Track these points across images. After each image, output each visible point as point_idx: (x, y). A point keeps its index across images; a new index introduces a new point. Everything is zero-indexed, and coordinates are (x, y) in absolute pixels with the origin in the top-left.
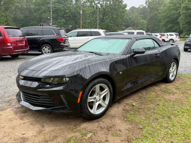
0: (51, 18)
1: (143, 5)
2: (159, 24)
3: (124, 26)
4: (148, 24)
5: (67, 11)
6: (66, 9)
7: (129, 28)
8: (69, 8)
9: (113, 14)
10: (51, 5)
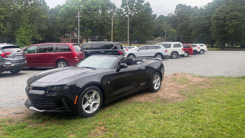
0: (79, 30)
1: (173, 14)
2: (190, 33)
3: (153, 35)
4: (179, 34)
5: (95, 22)
6: (93, 21)
7: (158, 38)
8: (96, 19)
9: (142, 25)
10: (79, 17)
